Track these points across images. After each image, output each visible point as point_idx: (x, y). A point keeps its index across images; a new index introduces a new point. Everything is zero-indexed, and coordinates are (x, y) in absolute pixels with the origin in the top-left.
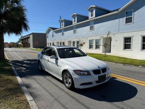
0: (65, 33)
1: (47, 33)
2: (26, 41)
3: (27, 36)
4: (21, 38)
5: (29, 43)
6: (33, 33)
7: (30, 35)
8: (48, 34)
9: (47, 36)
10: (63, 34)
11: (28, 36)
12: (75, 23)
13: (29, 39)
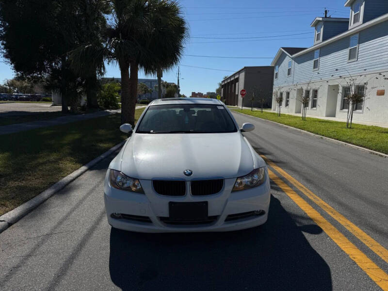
0: (323, 60)
1: (276, 64)
2: (231, 88)
3: (234, 75)
4: (222, 82)
5: (237, 93)
6: (245, 68)
7: (239, 72)
8: (277, 67)
9: (275, 72)
10: (316, 65)
11: (236, 77)
12: (357, 24)
13: (237, 83)
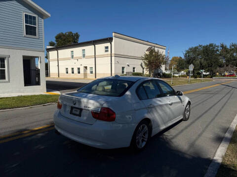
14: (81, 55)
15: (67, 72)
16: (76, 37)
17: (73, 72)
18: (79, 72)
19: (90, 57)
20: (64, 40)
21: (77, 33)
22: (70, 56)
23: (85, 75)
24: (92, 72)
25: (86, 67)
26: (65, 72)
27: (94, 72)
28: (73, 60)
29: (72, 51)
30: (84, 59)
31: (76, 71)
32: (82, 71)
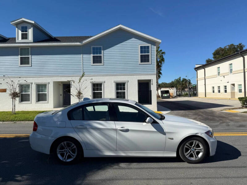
14: (228, 71)
15: (214, 91)
16: (238, 49)
17: (219, 91)
18: (226, 91)
19: (238, 72)
20: (223, 55)
21: (240, 44)
22: (216, 73)
23: (233, 94)
24: (240, 91)
25: (234, 85)
26: (211, 91)
27: (243, 90)
28: (219, 77)
29: (219, 68)
30: (231, 75)
31: (222, 90)
32: (229, 90)
